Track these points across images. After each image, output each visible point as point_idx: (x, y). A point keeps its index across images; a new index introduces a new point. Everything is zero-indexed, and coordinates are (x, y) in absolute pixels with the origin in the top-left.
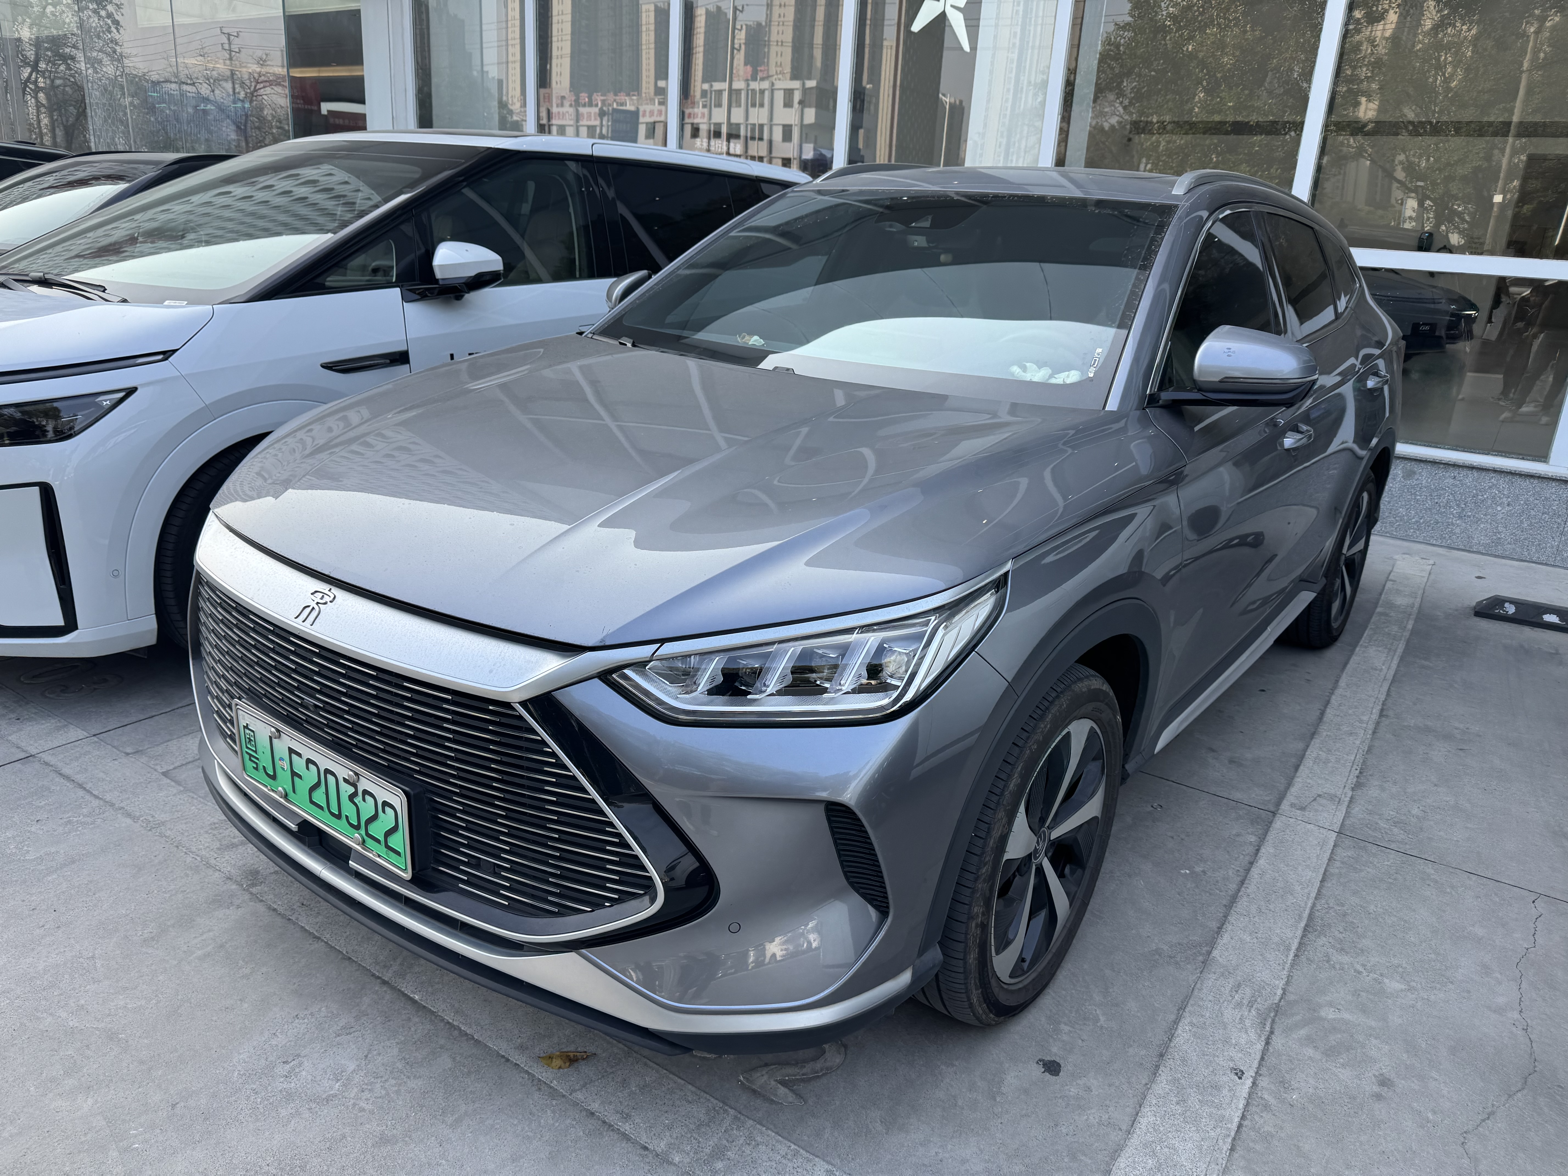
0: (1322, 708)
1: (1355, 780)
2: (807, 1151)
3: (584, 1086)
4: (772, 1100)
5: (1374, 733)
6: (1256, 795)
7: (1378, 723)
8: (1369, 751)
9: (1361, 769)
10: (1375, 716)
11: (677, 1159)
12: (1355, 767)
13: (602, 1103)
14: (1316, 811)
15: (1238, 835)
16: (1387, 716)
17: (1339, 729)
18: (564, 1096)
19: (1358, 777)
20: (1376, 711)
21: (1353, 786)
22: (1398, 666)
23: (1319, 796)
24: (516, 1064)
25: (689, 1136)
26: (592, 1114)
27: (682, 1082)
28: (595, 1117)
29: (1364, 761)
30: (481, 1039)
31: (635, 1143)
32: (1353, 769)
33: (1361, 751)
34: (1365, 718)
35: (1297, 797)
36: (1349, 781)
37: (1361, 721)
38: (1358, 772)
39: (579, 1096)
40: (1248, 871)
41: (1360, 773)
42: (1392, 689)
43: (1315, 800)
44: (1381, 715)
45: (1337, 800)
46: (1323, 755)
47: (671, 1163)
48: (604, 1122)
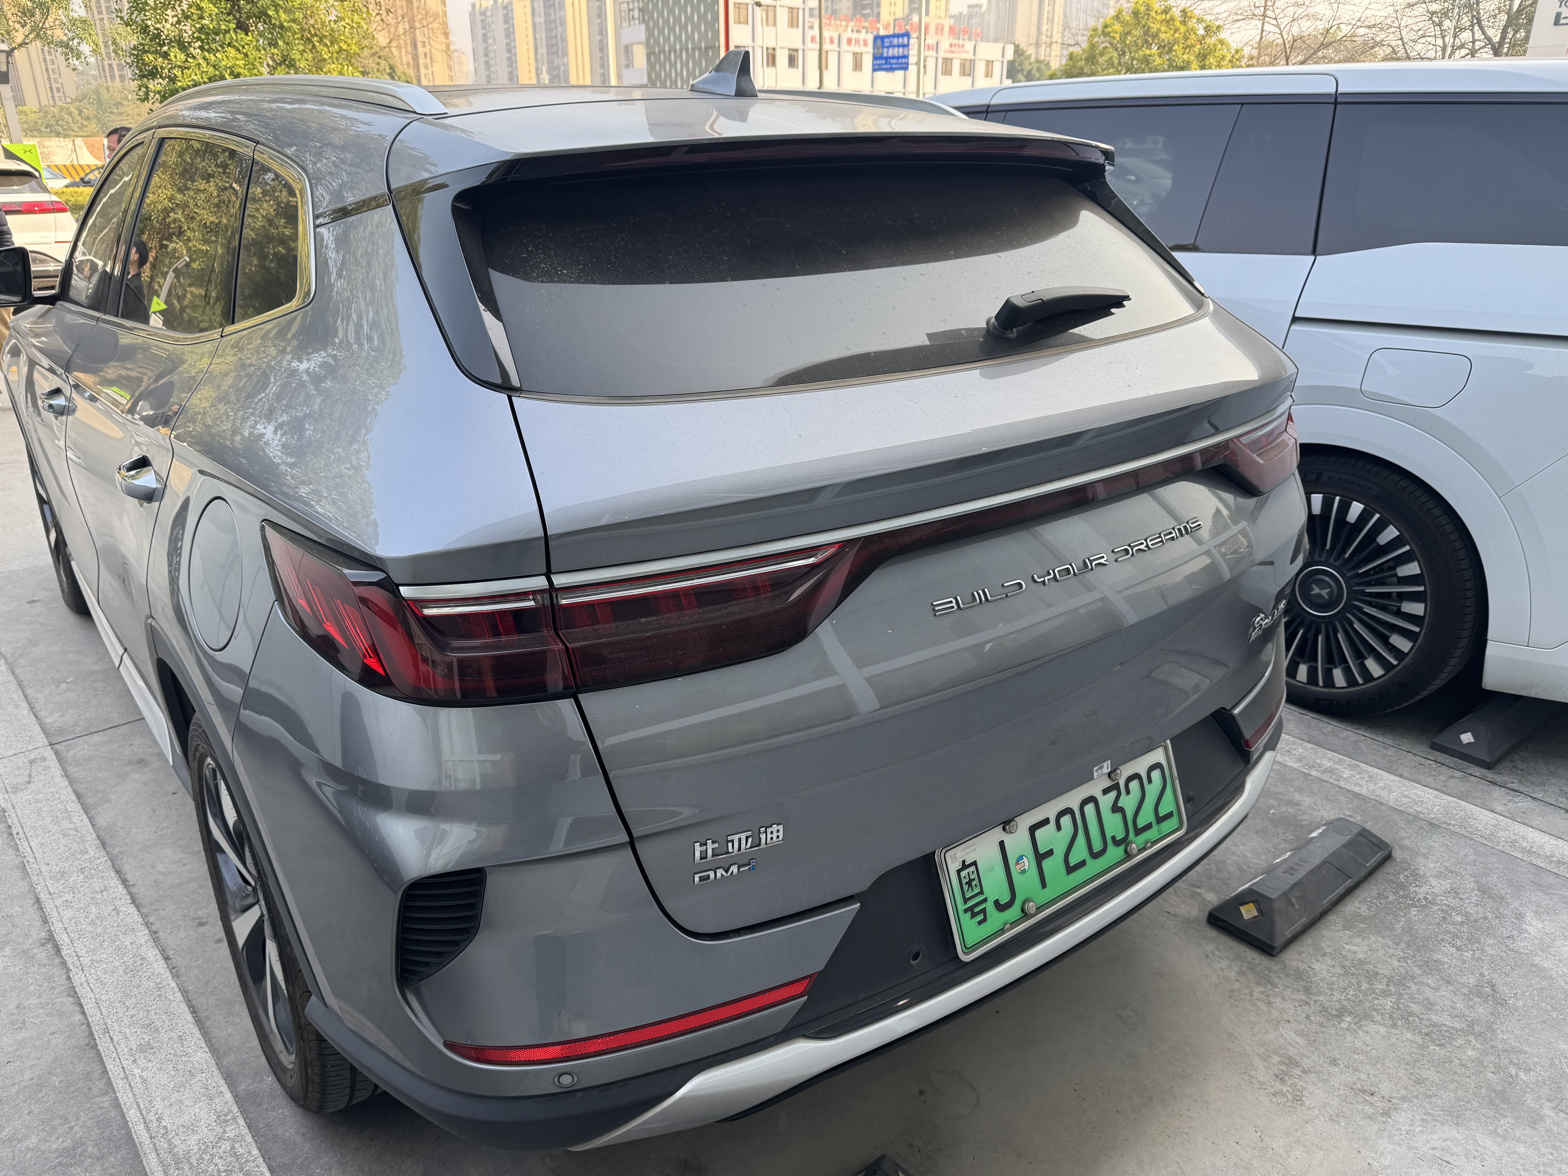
0: (133, 890)
1: (9, 821)
5: (38, 900)
6: (84, 749)
7: (45, 921)
8: (23, 867)
9: (14, 839)
10: (57, 927)
12: (22, 836)
14: (19, 768)
15: (62, 716)
16: (43, 945)
17: (82, 870)
19: (10, 827)
20: (63, 939)
21: (6, 814)
22: (116, 1104)
23: (29, 782)
29: (18, 850)
32: (21, 832)
33: (32, 860)
34: (67, 914)
35: (47, 768)
36: (13, 815)
37: (68, 904)
38: (14, 833)
40: (29, 704)
41: (11, 834)
42: (78, 1017)
43: (30, 776)
44: (51, 938)
45: (9, 790)
46: (66, 824)
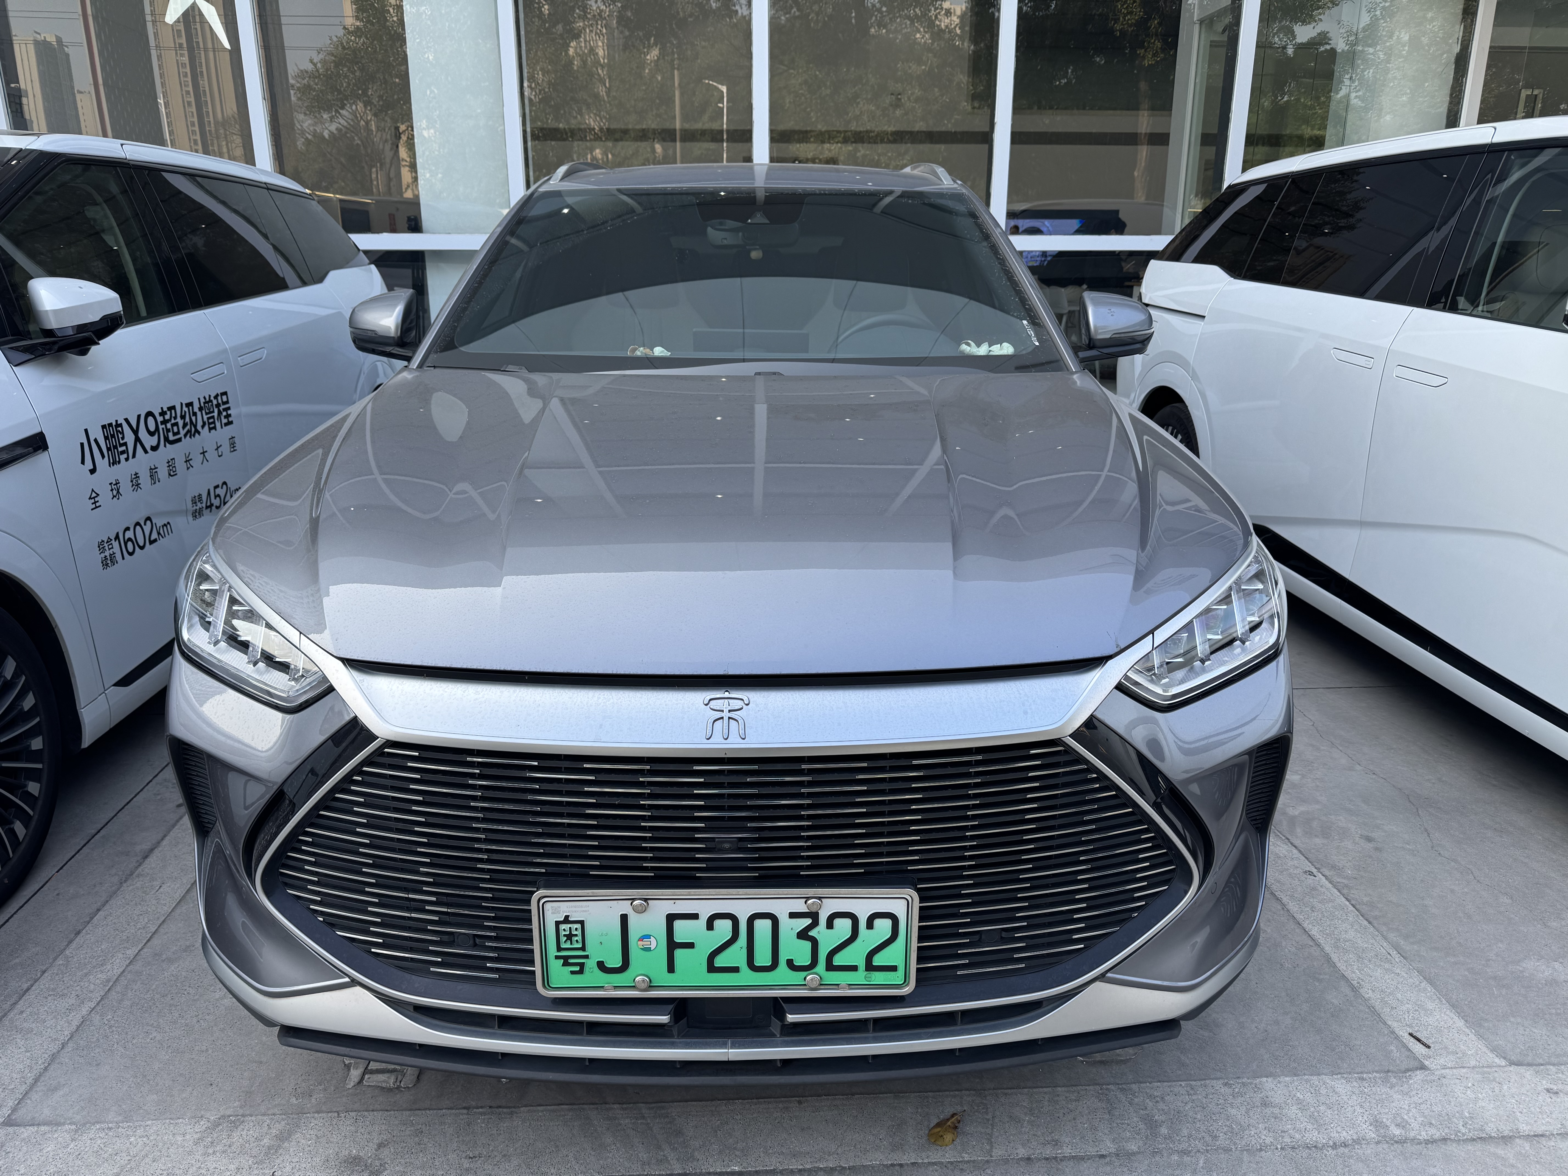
2: (1195, 1081)
3: (991, 1144)
4: (1122, 1061)
11: (1134, 1148)
13: (1023, 1145)
18: (987, 1161)
24: (912, 1163)
25: (1115, 1125)
26: (1029, 1159)
27: (1050, 1089)
28: (1035, 1161)
30: (851, 1164)
31: (1090, 1158)
39: (998, 1152)
47: (1134, 1154)
48: (1047, 1159)
